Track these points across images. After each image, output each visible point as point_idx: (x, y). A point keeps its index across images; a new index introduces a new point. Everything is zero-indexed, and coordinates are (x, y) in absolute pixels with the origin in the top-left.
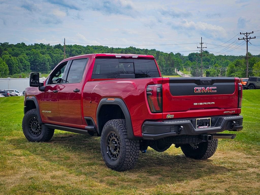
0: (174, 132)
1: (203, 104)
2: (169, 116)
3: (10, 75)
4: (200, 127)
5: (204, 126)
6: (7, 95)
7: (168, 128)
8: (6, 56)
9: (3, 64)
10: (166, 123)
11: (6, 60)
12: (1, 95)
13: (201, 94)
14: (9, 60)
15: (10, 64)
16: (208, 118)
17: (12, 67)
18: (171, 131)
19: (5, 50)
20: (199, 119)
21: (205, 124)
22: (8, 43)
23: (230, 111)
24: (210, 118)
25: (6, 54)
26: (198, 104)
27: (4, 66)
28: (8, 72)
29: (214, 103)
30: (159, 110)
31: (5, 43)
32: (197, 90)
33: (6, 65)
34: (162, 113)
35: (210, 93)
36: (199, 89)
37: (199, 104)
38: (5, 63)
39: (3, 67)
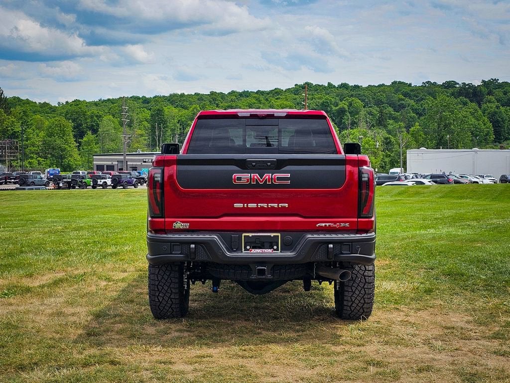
0: (180, 254)
1: (257, 205)
2: (178, 225)
3: (496, 142)
4: (253, 251)
5: (263, 250)
6: (447, 182)
7: (166, 247)
8: (489, 105)
9: (484, 121)
10: (176, 236)
11: (489, 113)
12: (429, 182)
13: (250, 186)
14: (496, 113)
15: (498, 121)
16: (272, 235)
17: (500, 127)
18: (173, 253)
19: (490, 93)
20: (250, 235)
21: (266, 244)
22: (498, 80)
23: (335, 223)
24: (279, 234)
25: (490, 102)
26: (244, 205)
27: (485, 125)
28: (493, 137)
29: (286, 205)
30: (159, 213)
31: (492, 79)
32: (239, 179)
33: (489, 123)
34: (163, 220)
35: (273, 186)
36: (245, 176)
37: (247, 205)
38: (486, 119)
39: (483, 127)
